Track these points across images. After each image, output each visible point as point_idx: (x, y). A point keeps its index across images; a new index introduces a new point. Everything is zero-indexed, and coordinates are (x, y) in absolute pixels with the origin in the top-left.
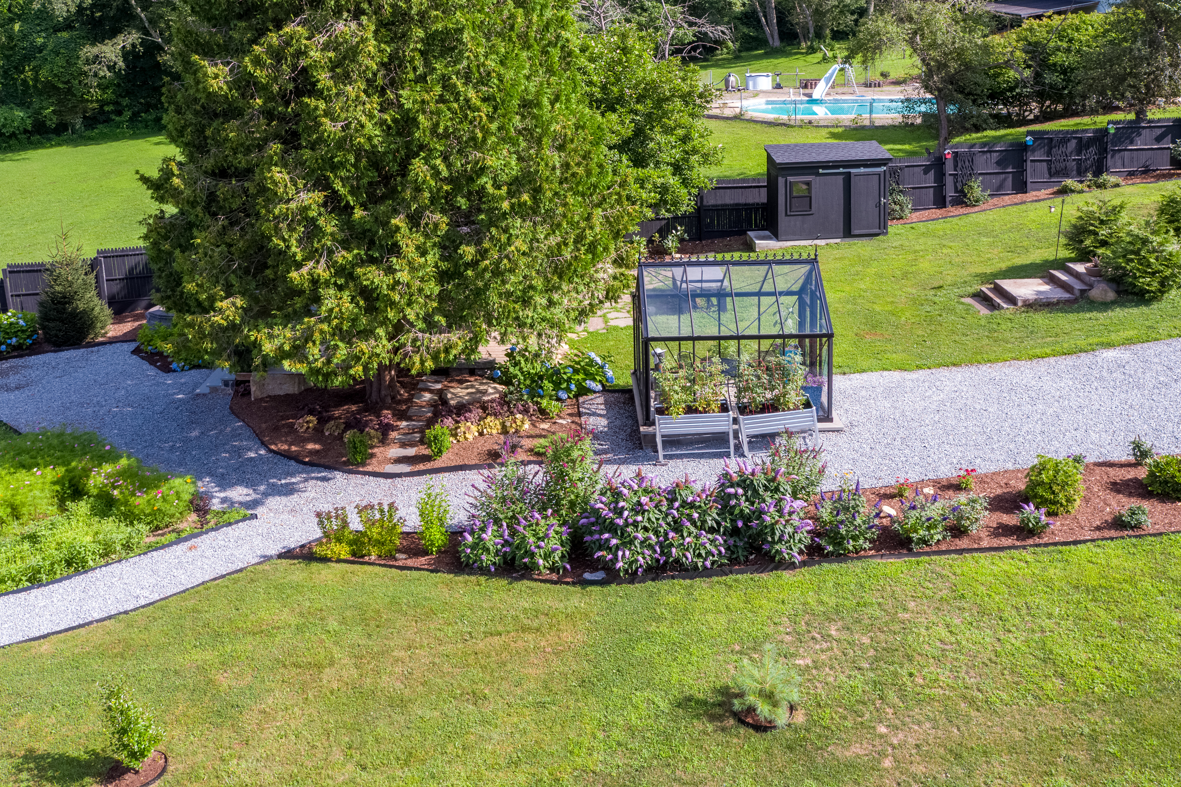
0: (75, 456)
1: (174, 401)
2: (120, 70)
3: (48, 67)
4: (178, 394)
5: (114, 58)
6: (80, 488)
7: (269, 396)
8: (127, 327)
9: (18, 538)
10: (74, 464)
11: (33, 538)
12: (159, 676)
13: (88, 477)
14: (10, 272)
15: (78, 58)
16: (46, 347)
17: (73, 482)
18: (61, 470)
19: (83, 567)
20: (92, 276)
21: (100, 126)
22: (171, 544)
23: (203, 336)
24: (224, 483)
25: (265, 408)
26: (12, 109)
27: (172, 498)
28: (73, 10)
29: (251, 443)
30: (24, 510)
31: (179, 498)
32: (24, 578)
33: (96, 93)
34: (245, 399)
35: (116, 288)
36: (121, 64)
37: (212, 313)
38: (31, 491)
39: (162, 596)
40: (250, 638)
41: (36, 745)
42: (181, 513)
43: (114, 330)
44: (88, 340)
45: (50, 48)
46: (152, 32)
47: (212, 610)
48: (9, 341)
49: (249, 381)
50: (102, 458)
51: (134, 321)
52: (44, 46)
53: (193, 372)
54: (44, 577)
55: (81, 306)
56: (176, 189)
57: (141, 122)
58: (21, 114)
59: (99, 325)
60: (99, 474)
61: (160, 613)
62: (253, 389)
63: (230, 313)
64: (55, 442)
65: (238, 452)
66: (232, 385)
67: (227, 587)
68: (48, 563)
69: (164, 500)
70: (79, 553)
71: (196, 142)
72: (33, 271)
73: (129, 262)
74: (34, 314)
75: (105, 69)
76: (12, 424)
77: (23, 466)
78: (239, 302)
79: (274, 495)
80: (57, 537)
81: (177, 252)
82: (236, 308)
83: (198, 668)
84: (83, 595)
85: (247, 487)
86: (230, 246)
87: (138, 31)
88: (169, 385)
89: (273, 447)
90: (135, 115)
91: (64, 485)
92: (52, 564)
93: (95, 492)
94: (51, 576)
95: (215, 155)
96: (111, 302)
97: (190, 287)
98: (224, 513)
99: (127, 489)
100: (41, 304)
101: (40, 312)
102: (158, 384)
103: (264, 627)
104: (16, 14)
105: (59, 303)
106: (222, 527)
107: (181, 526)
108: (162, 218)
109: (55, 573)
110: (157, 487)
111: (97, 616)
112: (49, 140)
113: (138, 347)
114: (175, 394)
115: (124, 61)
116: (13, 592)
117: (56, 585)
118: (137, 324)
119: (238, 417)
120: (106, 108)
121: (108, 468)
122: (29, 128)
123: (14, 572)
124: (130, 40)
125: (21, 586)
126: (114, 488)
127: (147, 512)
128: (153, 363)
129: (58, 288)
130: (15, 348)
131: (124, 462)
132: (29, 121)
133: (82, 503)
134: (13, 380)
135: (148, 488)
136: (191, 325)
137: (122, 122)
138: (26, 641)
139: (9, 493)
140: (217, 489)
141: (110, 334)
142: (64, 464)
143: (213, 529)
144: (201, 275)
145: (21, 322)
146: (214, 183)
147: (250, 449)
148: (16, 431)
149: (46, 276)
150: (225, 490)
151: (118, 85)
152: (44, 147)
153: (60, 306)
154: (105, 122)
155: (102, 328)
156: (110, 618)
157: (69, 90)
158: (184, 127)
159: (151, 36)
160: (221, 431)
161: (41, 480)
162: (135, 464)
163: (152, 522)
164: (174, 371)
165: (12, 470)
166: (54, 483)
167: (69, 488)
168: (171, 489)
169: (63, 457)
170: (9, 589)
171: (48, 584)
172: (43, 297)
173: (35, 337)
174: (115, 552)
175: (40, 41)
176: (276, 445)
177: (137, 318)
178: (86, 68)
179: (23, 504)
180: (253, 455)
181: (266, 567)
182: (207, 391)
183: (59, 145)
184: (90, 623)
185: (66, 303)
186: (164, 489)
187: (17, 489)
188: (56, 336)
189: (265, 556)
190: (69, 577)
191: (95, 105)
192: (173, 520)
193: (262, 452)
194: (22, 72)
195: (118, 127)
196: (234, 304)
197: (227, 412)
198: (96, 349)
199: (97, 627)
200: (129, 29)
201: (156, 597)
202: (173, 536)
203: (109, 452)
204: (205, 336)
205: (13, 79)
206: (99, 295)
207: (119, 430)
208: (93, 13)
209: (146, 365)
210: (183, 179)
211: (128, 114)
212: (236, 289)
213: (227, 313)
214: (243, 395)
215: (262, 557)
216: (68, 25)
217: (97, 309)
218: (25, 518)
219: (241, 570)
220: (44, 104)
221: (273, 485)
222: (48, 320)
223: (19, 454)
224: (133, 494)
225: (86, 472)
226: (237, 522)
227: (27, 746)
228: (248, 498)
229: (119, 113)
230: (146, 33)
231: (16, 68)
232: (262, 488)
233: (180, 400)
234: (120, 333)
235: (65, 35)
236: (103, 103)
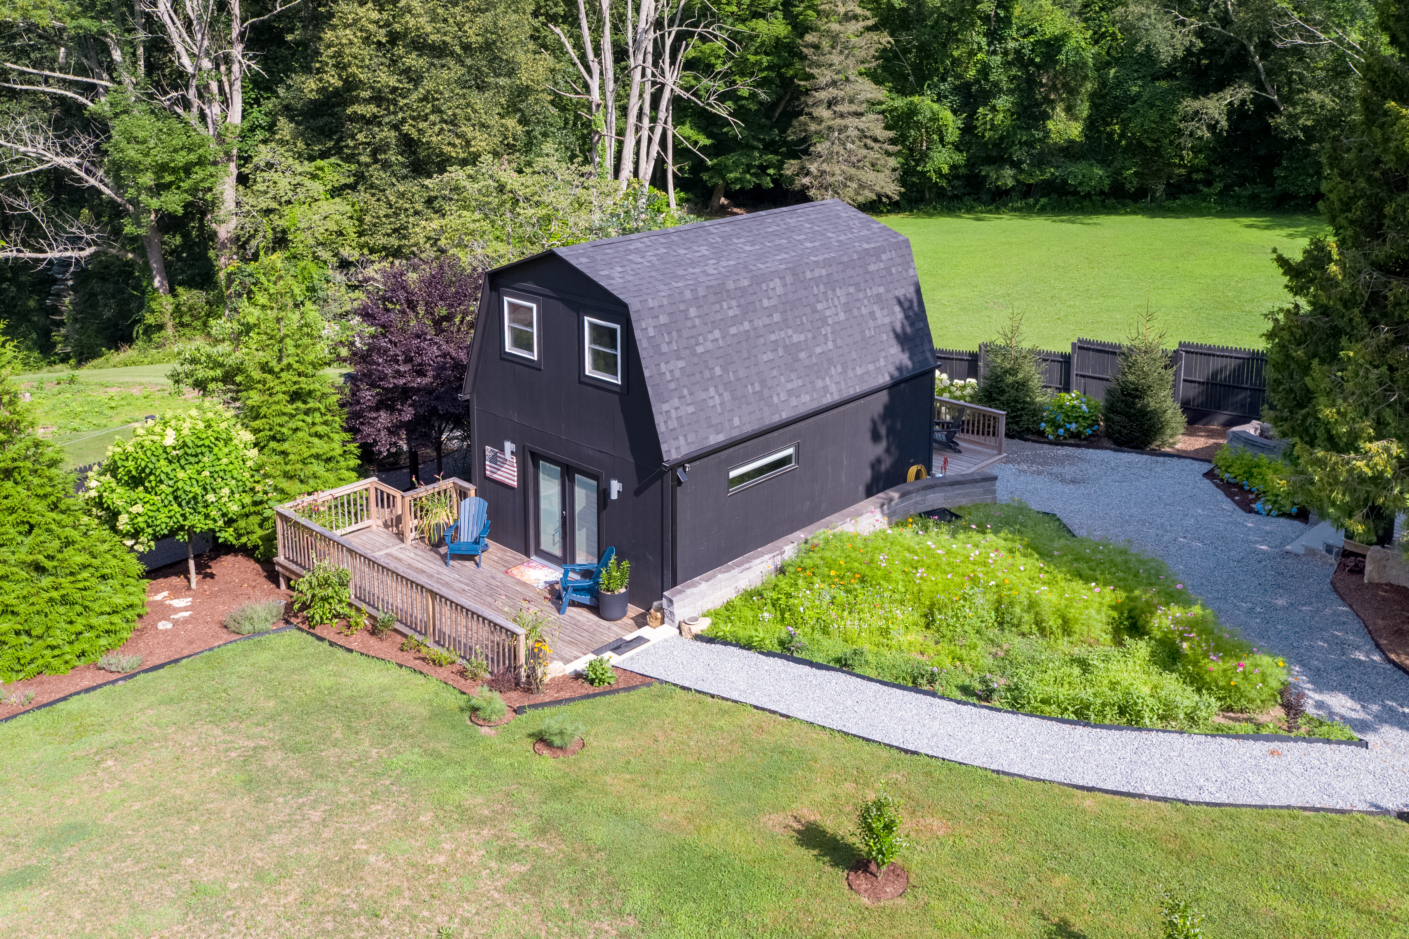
0: (1140, 583)
1: (1255, 552)
2: (1221, 130)
3: (1139, 120)
4: (1262, 543)
5: (1217, 116)
6: (1140, 623)
7: (1391, 585)
8: (1199, 443)
9: (1067, 658)
10: (1137, 592)
11: (1084, 665)
12: (1224, 906)
13: (1152, 613)
14: (1080, 348)
15: (1175, 112)
16: (1106, 442)
17: (1133, 614)
18: (1121, 595)
19: (1137, 723)
20: (1170, 372)
21: (1184, 197)
22: (1246, 737)
23: (1333, 481)
24: (1321, 683)
25: (1383, 599)
26: (1092, 165)
27: (1256, 678)
28: (1180, 54)
29: (1359, 640)
30: (1077, 628)
31: (1264, 681)
32: (1071, 709)
33: (1188, 155)
34: (1354, 578)
35: (1193, 391)
36: (1224, 123)
37: (1352, 455)
38: (1087, 608)
39: (1231, 801)
40: (1352, 914)
41: (1072, 920)
42: (1262, 701)
43: (1185, 443)
44: (1153, 446)
45: (1144, 98)
46: (1268, 87)
47: (1299, 849)
48: (1068, 426)
49: (1364, 557)
50: (1172, 597)
51: (1208, 436)
52: (1138, 95)
53: (1282, 520)
54: (1093, 717)
55: (1153, 404)
56: (1329, 279)
57: (1232, 197)
58: (1101, 173)
59: (1169, 432)
60: (1166, 615)
61: (1228, 823)
62: (1368, 568)
63: (1380, 461)
64: (1119, 559)
65: (1342, 646)
66: (1337, 554)
67: (1322, 827)
68: (1099, 701)
69: (1245, 677)
70: (1136, 704)
71: (1366, 221)
72: (1105, 352)
73: (1214, 364)
74: (1100, 401)
75: (1204, 128)
76: (1065, 521)
77: (1081, 576)
78: (1395, 449)
79: (1392, 725)
80: (1112, 674)
81: (1315, 362)
82: (1390, 455)
83: (1276, 919)
84: (1134, 757)
85: (1352, 698)
86: (1391, 369)
87: (1251, 85)
88: (1250, 529)
89: (1393, 656)
90: (1228, 188)
91: (1122, 613)
92: (1104, 705)
93: (1159, 635)
94: (1100, 718)
95: (1394, 242)
96: (1186, 406)
97: (1328, 413)
98: (1321, 724)
99: (1199, 645)
100: (1109, 392)
101: (1107, 400)
102: (1236, 524)
103: (1374, 908)
104: (1113, 57)
105: (1129, 394)
106: (1318, 741)
107: (1261, 718)
108: (1297, 314)
109: (1105, 717)
110: (1238, 657)
111: (1150, 791)
112: (1125, 206)
113: (1212, 470)
114: (1256, 542)
115: (1227, 120)
116: (1057, 720)
117: (1104, 731)
118: (1211, 441)
119: (1343, 599)
120: (1195, 176)
121: (1176, 611)
122: (1106, 189)
123: (1061, 698)
124: (1239, 95)
125: (1066, 716)
126: (1183, 639)
127: (1221, 684)
128: (1230, 495)
129: (1131, 378)
130: (1076, 435)
131: (1197, 610)
132: (1107, 182)
133: (1142, 644)
134: (1069, 471)
135: (1225, 655)
136: (1321, 463)
137: (1210, 195)
138: (1068, 785)
139: (1063, 602)
140: (1309, 686)
141: (1178, 446)
142: (1125, 588)
143: (1304, 739)
144: (1345, 400)
145: (1084, 407)
146: (1384, 279)
147: (1357, 648)
148: (1069, 531)
149: (1120, 359)
150: (1321, 692)
151: (1214, 150)
152: (1117, 213)
153: (1129, 398)
154: (1190, 192)
155: (1171, 436)
156: (1165, 800)
157: (1157, 149)
158: (1353, 199)
159: (1266, 91)
160: (1318, 611)
161: (1099, 600)
162: (1211, 618)
163: (1225, 698)
164: (1257, 513)
165: (1068, 577)
166: (1113, 608)
167: (1127, 619)
168: (1256, 666)
169: (1125, 579)
170: (1054, 715)
171: (1095, 726)
172: (1113, 385)
173: (1096, 428)
174: (1175, 719)
175: (1135, 89)
176: (1398, 655)
177: (1211, 434)
178: (1181, 126)
179: (1076, 620)
180: (1363, 658)
181: (1380, 822)
182: (1301, 551)
183: (1134, 213)
184: (1141, 796)
185: (1137, 397)
186: (1247, 662)
187: (1071, 600)
188: (1120, 432)
189: (1377, 807)
190: (1119, 728)
191: (1183, 171)
192: (1250, 706)
193: (1377, 658)
194: (1108, 124)
195: (1205, 201)
196: (1387, 450)
197: (1327, 587)
198: (1161, 459)
199: (1150, 805)
200: (1241, 82)
201: (1223, 799)
202: (1250, 728)
203: (1180, 592)
204: (1337, 482)
205: (1099, 131)
206: (1174, 395)
207: (1186, 566)
208: (1199, 60)
209: (1220, 495)
210: (1343, 268)
211: (1218, 186)
212: (1391, 429)
213: (1376, 459)
214: (1352, 571)
215: (1372, 805)
216: (1168, 74)
217: (1169, 413)
218: (1075, 638)
219: (1342, 812)
220: (1127, 163)
221: (1391, 709)
222: (1113, 412)
223: (1076, 560)
224: (1206, 656)
225: (1151, 608)
226: (1339, 742)
227: (1062, 915)
228: (1354, 715)
229: (1209, 184)
230: (1261, 87)
231: (1103, 119)
232: (1375, 708)
233: (1264, 552)
234: (1190, 448)
235: (1163, 84)
236: (1193, 169)
